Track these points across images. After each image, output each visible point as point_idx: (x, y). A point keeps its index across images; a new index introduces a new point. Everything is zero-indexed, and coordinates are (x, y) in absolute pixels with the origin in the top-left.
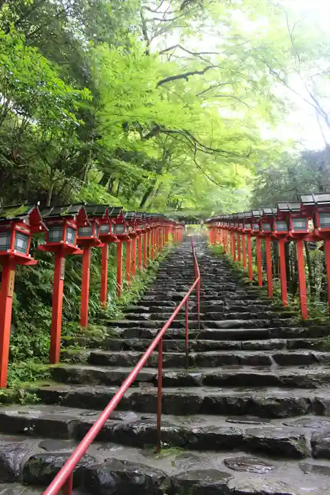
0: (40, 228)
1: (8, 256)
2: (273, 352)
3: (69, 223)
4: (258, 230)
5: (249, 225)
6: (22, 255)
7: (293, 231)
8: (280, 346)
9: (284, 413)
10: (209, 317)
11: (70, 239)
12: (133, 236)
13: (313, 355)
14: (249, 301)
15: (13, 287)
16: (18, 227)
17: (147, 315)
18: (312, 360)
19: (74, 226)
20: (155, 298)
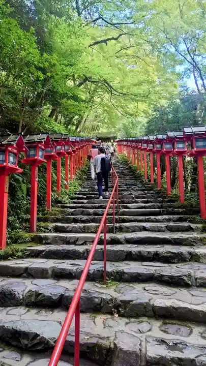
0: (24, 149)
1: (4, 167)
2: (165, 223)
3: (40, 145)
4: (152, 148)
5: (145, 145)
6: (13, 166)
7: (176, 150)
8: (169, 220)
9: (176, 260)
10: (123, 202)
11: (40, 156)
12: (74, 151)
13: (190, 226)
14: (146, 192)
15: (8, 186)
16: (10, 149)
17: (85, 201)
18: (190, 229)
19: (43, 147)
20: (89, 190)
